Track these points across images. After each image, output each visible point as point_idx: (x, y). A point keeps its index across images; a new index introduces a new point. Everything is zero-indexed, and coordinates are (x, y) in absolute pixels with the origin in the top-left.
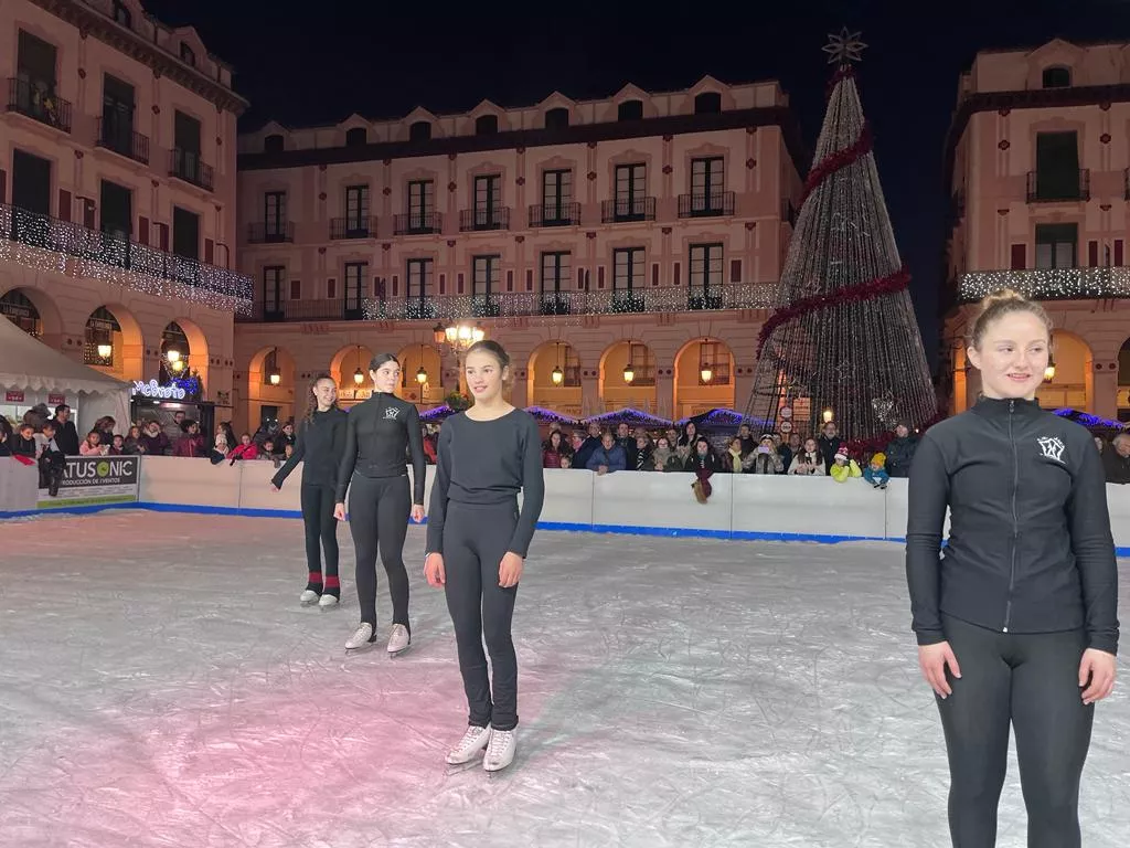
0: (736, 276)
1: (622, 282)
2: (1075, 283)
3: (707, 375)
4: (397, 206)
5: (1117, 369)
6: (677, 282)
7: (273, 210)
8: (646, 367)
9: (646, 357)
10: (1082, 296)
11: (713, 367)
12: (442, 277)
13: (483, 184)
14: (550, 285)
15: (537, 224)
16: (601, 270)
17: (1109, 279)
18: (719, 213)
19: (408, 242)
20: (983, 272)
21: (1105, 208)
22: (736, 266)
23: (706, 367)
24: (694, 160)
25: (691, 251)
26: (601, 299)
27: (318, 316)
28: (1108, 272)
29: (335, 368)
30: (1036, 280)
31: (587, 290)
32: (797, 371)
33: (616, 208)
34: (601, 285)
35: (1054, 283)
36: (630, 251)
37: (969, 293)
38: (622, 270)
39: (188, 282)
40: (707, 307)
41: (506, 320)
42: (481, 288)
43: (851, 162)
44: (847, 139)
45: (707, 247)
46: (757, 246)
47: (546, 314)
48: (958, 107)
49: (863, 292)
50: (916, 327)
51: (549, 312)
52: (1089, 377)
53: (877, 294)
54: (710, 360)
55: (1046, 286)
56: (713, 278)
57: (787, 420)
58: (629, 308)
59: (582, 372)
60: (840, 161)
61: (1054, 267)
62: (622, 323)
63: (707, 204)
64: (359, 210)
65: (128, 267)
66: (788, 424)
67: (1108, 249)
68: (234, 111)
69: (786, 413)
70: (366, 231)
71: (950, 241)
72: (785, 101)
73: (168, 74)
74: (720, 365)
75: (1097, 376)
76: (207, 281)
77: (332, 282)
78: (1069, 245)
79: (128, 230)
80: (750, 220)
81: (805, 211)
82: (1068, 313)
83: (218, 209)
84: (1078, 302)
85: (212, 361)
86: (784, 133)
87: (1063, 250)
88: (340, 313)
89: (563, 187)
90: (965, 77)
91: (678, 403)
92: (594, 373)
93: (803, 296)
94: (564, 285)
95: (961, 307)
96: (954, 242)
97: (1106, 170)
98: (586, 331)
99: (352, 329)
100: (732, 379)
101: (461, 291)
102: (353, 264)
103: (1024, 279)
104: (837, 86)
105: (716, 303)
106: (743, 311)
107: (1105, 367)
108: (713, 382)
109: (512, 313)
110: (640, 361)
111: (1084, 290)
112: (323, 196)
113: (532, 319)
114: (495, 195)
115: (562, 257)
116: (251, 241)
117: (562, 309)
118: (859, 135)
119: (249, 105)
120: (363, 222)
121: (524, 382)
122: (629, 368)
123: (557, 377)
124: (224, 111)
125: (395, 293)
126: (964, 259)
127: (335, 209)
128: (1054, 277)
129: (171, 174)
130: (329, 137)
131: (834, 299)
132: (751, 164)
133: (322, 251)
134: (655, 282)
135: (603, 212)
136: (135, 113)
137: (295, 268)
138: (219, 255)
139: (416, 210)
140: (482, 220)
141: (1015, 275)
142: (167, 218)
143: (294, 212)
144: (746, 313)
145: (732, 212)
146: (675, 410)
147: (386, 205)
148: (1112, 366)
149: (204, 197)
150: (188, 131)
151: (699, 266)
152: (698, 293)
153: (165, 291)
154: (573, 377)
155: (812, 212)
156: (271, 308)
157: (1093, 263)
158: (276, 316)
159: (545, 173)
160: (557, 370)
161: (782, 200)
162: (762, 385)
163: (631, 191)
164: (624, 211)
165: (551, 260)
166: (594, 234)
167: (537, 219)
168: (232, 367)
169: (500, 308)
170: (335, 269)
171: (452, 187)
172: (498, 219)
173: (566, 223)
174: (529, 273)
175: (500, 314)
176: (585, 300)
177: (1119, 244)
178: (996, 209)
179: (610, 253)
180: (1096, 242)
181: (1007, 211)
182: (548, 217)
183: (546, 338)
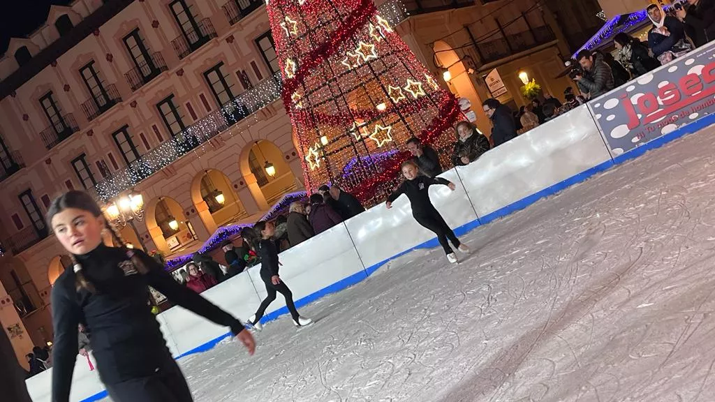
4: (81, 95)
12: (142, 135)
13: (131, 41)
15: (187, 53)
16: (253, 64)
19: (103, 120)
31: (252, 87)
33: (239, 6)
34: (260, 77)
36: (268, 34)
38: (271, 54)
41: (203, 147)
42: (176, 128)
51: (231, 123)
59: (284, 157)
64: (58, 113)
70: (70, 129)
77: (68, 184)
89: (191, 10)
92: (294, 154)
94: (233, 92)
98: (270, 121)
101: (161, 140)
102: (77, 160)
109: (205, 139)
112: (26, 117)
113: (221, 136)
114: (146, 45)
115: (221, 69)
117: (239, 115)
120: (65, 121)
121: (245, 190)
122: (321, 135)
123: (271, 171)
125: (116, 168)
127: (38, 123)
130: (6, 65)
133: (49, 161)
135: (228, 15)
137: (38, 187)
139: (97, 90)
140: (147, 71)
147: (73, 101)
159: (171, 6)
160: (267, 165)
165: (213, 76)
166: (232, 37)
167: (184, 48)
168: (11, 301)
169: (194, 138)
170: (65, 171)
171: (110, 58)
172: (158, 65)
173: (207, 39)
174: (202, 96)
175: (196, 144)
176: (251, 98)
179: (254, 45)
182: (192, 42)
183: (244, 144)
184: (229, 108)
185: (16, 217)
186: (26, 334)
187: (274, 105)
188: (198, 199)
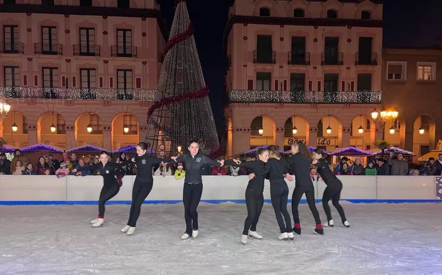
0: (139, 86)
1: (85, 85)
2: (270, 97)
3: (126, 130)
5: (284, 131)
6: (111, 86)
8: (98, 125)
9: (98, 121)
10: (272, 102)
11: (130, 126)
13: (8, 30)
14: (48, 84)
15: (39, 53)
16: (74, 78)
17: (282, 95)
18: (130, 56)
20: (238, 90)
21: (281, 67)
22: (138, 81)
23: (126, 126)
24: (118, 30)
25: (117, 73)
26: (75, 93)
28: (282, 93)
30: (257, 95)
31: (67, 88)
32: (164, 129)
33: (80, 49)
34: (74, 85)
35: (263, 96)
36: (88, 70)
37: (233, 99)
38: (85, 79)
40: (126, 98)
41: (23, 100)
42: (9, 83)
43: (185, 39)
44: (184, 29)
45: (125, 71)
46: (148, 72)
47: (45, 98)
48: (229, 20)
49: (191, 96)
50: (211, 112)
51: (47, 97)
52: (275, 133)
53: (196, 97)
54: (128, 123)
56: (128, 86)
57: (162, 150)
58: (88, 97)
59: (66, 127)
60: (181, 38)
61: (263, 89)
62: (86, 104)
63: (125, 51)
66: (163, 153)
67: (282, 84)
69: (162, 147)
71: (226, 77)
72: (158, 7)
74: (133, 125)
75: (277, 133)
78: (268, 81)
80: (145, 60)
81: (166, 59)
82: (267, 108)
84: (268, 104)
86: (158, 21)
87: (266, 82)
89: (52, 36)
90: (231, 8)
91: (114, 142)
92: (72, 128)
93: (166, 97)
94: (54, 84)
95: (230, 104)
96: (227, 77)
97: (282, 52)
98: (67, 107)
100: (138, 132)
103: (252, 94)
104: (178, 4)
105: (130, 97)
106: (142, 102)
107: (280, 130)
108: (130, 133)
109: (27, 97)
110: (95, 123)
111: (273, 99)
113: (38, 100)
114: (15, 36)
115: (53, 70)
117: (54, 96)
118: (188, 27)
122: (89, 126)
123: (53, 129)
126: (231, 84)
128: (263, 94)
131: (179, 99)
132: (144, 34)
134: (101, 86)
135: (74, 50)
141: (249, 92)
144: (144, 102)
145: (136, 56)
146: (112, 145)
148: (282, 129)
151: (122, 80)
152: (122, 92)
154: (61, 129)
155: (169, 59)
157: (276, 89)
159: (42, 27)
160: (53, 126)
161: (158, 53)
162: (150, 135)
163: (88, 41)
164: (84, 50)
165: (47, 71)
166: (70, 60)
167: (39, 50)
172: (17, 48)
173: (55, 53)
174: (36, 77)
177: (285, 82)
178: (243, 64)
179: (79, 71)
180: (277, 81)
181: (246, 66)
182: (45, 49)
183: (46, 110)
187: (76, 102)
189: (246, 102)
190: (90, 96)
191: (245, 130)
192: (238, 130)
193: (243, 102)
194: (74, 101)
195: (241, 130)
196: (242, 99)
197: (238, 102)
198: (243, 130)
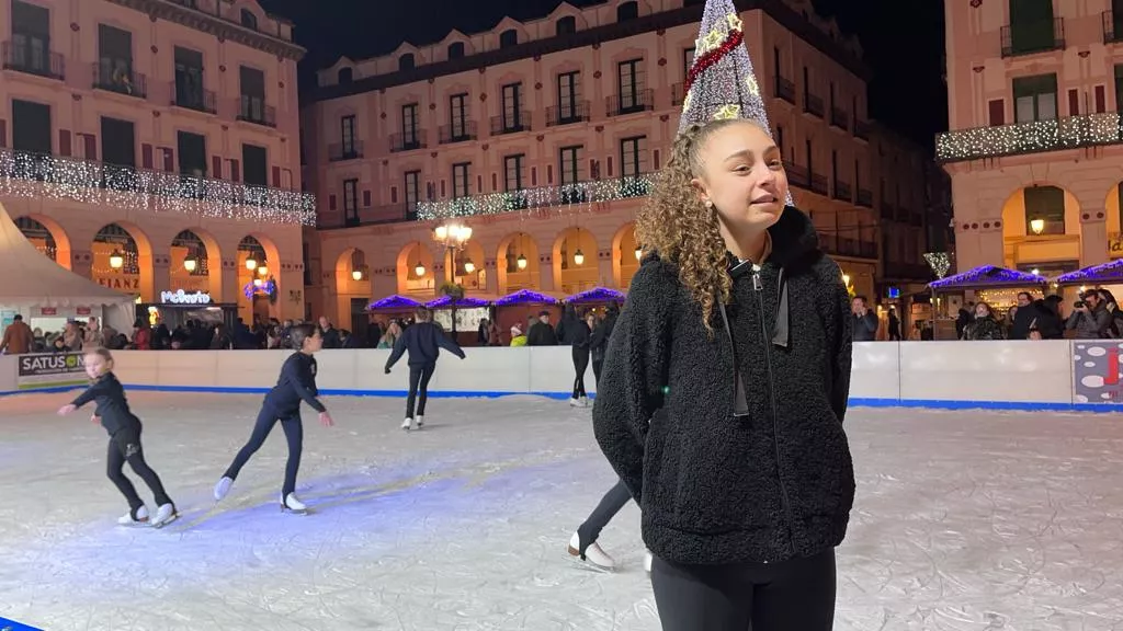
1: (630, 169)
2: (1052, 134)
4: (441, 118)
7: (347, 131)
10: (1060, 147)
12: (479, 177)
13: (509, 92)
14: (569, 177)
15: (554, 124)
16: (610, 159)
17: (1088, 126)
19: (452, 149)
20: (959, 131)
21: (1084, 54)
24: (686, 50)
26: (612, 188)
27: (384, 220)
28: (1088, 120)
29: (402, 264)
30: (1012, 135)
31: (599, 178)
33: (621, 102)
34: (610, 173)
35: (1030, 135)
36: (635, 139)
37: (945, 153)
38: (629, 157)
39: (256, 204)
41: (530, 211)
47: (562, 203)
51: (565, 202)
52: (1078, 227)
55: (1022, 139)
61: (1036, 119)
62: (630, 207)
64: (413, 124)
65: (201, 197)
67: (1087, 96)
68: (294, 58)
70: (418, 143)
73: (231, 38)
75: (1086, 226)
76: (272, 201)
77: (394, 190)
78: (1053, 94)
79: (204, 167)
82: (1051, 164)
83: (283, 140)
84: (1052, 153)
85: (283, 266)
87: (1046, 101)
88: (402, 215)
89: (575, 87)
94: (580, 176)
97: (1082, 13)
98: (599, 216)
99: (410, 229)
102: (411, 172)
103: (999, 135)
107: (1093, 217)
111: (1060, 141)
112: (384, 116)
113: (552, 209)
114: (520, 100)
115: (578, 151)
116: (331, 160)
119: (306, 51)
120: (416, 135)
121: (549, 266)
123: (579, 260)
124: (285, 60)
125: (443, 195)
127: (393, 126)
129: (238, 118)
130: (386, 64)
133: (386, 163)
135: (609, 106)
136: (204, 73)
137: (365, 181)
138: (285, 178)
139: (457, 121)
140: (510, 124)
141: (990, 132)
142: (238, 155)
143: (363, 132)
147: (432, 120)
149: (269, 133)
150: (252, 81)
153: (235, 213)
156: (351, 215)
157: (1074, 111)
158: (353, 222)
159: (560, 76)
160: (579, 253)
163: (633, 84)
164: (628, 103)
165: (568, 154)
166: (602, 128)
167: (554, 118)
168: (303, 270)
169: (525, 202)
170: (395, 177)
171: (483, 97)
172: (523, 122)
173: (579, 119)
174: (550, 167)
175: (525, 207)
176: (594, 189)
177: (1100, 90)
178: (972, 67)
179: (618, 143)
180: (1075, 91)
181: (983, 68)
182: (564, 116)
183: (567, 226)
184: (568, 188)
185: (333, 198)
186: (302, 302)
187: (612, 204)
188: (502, 255)
189: (984, 157)
190: (636, 190)
191: (987, 225)
192: (966, 227)
193: (974, 158)
194: (609, 202)
195: (975, 226)
196: (971, 150)
197: (961, 159)
198: (981, 226)
